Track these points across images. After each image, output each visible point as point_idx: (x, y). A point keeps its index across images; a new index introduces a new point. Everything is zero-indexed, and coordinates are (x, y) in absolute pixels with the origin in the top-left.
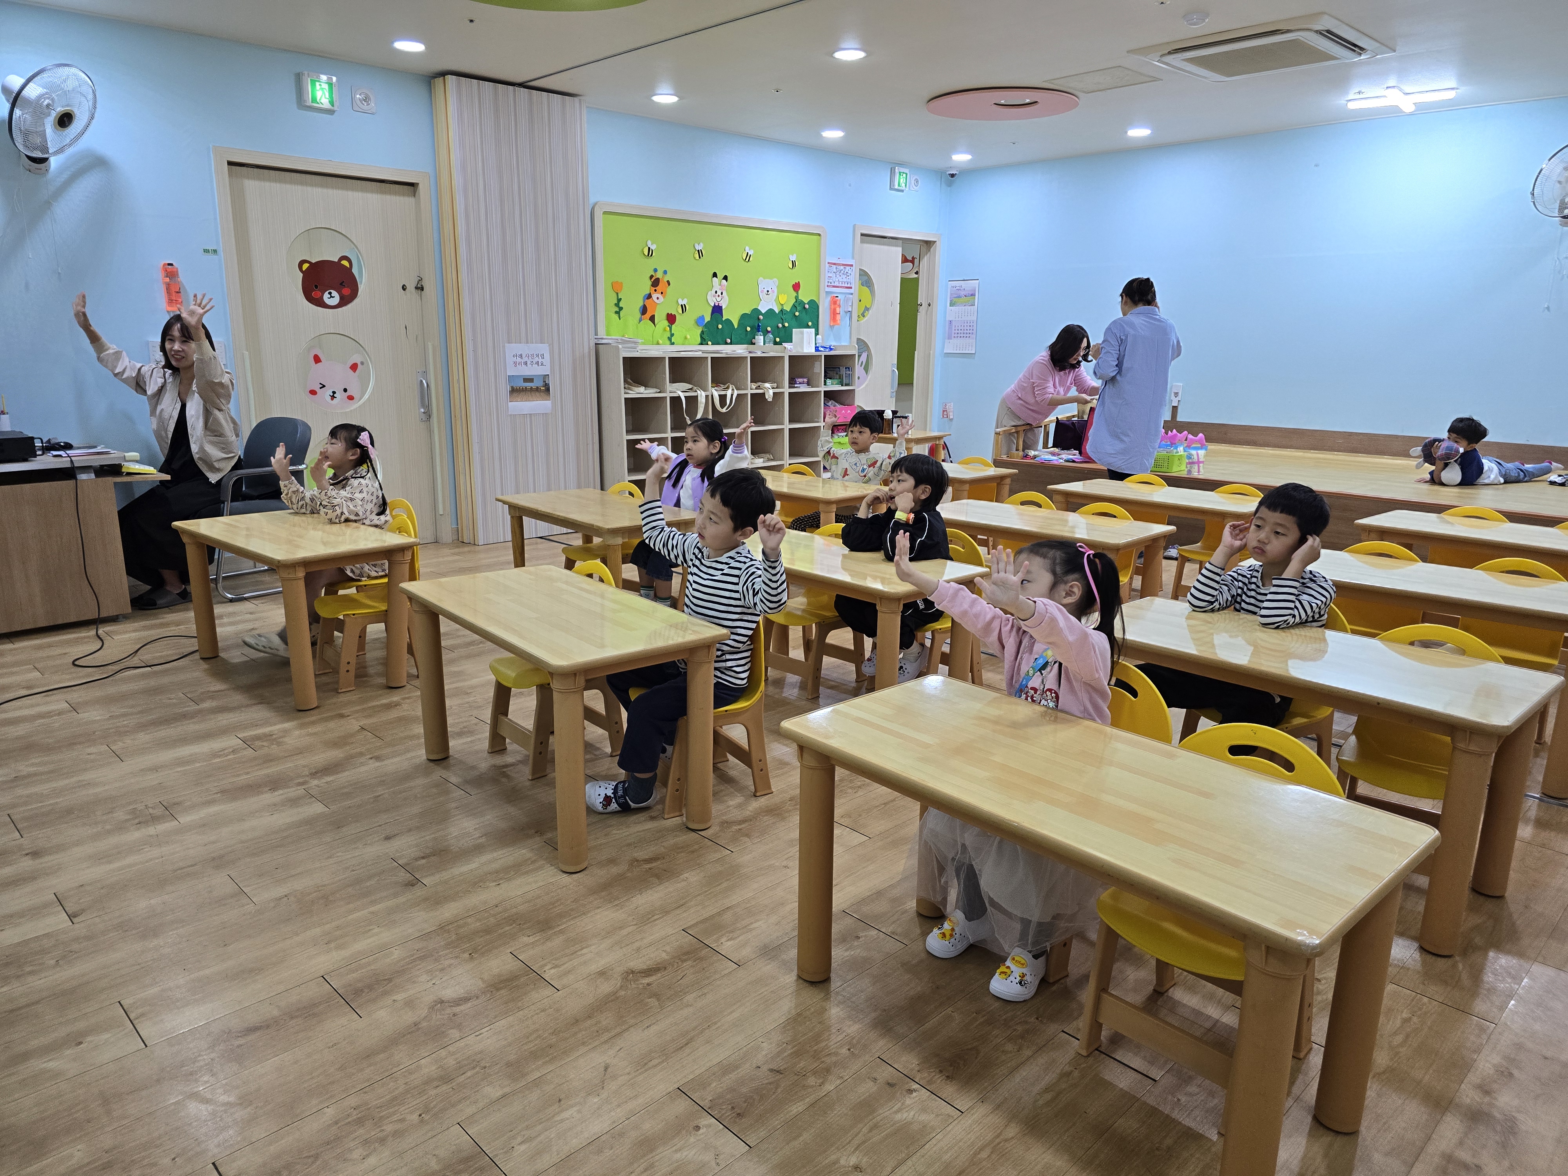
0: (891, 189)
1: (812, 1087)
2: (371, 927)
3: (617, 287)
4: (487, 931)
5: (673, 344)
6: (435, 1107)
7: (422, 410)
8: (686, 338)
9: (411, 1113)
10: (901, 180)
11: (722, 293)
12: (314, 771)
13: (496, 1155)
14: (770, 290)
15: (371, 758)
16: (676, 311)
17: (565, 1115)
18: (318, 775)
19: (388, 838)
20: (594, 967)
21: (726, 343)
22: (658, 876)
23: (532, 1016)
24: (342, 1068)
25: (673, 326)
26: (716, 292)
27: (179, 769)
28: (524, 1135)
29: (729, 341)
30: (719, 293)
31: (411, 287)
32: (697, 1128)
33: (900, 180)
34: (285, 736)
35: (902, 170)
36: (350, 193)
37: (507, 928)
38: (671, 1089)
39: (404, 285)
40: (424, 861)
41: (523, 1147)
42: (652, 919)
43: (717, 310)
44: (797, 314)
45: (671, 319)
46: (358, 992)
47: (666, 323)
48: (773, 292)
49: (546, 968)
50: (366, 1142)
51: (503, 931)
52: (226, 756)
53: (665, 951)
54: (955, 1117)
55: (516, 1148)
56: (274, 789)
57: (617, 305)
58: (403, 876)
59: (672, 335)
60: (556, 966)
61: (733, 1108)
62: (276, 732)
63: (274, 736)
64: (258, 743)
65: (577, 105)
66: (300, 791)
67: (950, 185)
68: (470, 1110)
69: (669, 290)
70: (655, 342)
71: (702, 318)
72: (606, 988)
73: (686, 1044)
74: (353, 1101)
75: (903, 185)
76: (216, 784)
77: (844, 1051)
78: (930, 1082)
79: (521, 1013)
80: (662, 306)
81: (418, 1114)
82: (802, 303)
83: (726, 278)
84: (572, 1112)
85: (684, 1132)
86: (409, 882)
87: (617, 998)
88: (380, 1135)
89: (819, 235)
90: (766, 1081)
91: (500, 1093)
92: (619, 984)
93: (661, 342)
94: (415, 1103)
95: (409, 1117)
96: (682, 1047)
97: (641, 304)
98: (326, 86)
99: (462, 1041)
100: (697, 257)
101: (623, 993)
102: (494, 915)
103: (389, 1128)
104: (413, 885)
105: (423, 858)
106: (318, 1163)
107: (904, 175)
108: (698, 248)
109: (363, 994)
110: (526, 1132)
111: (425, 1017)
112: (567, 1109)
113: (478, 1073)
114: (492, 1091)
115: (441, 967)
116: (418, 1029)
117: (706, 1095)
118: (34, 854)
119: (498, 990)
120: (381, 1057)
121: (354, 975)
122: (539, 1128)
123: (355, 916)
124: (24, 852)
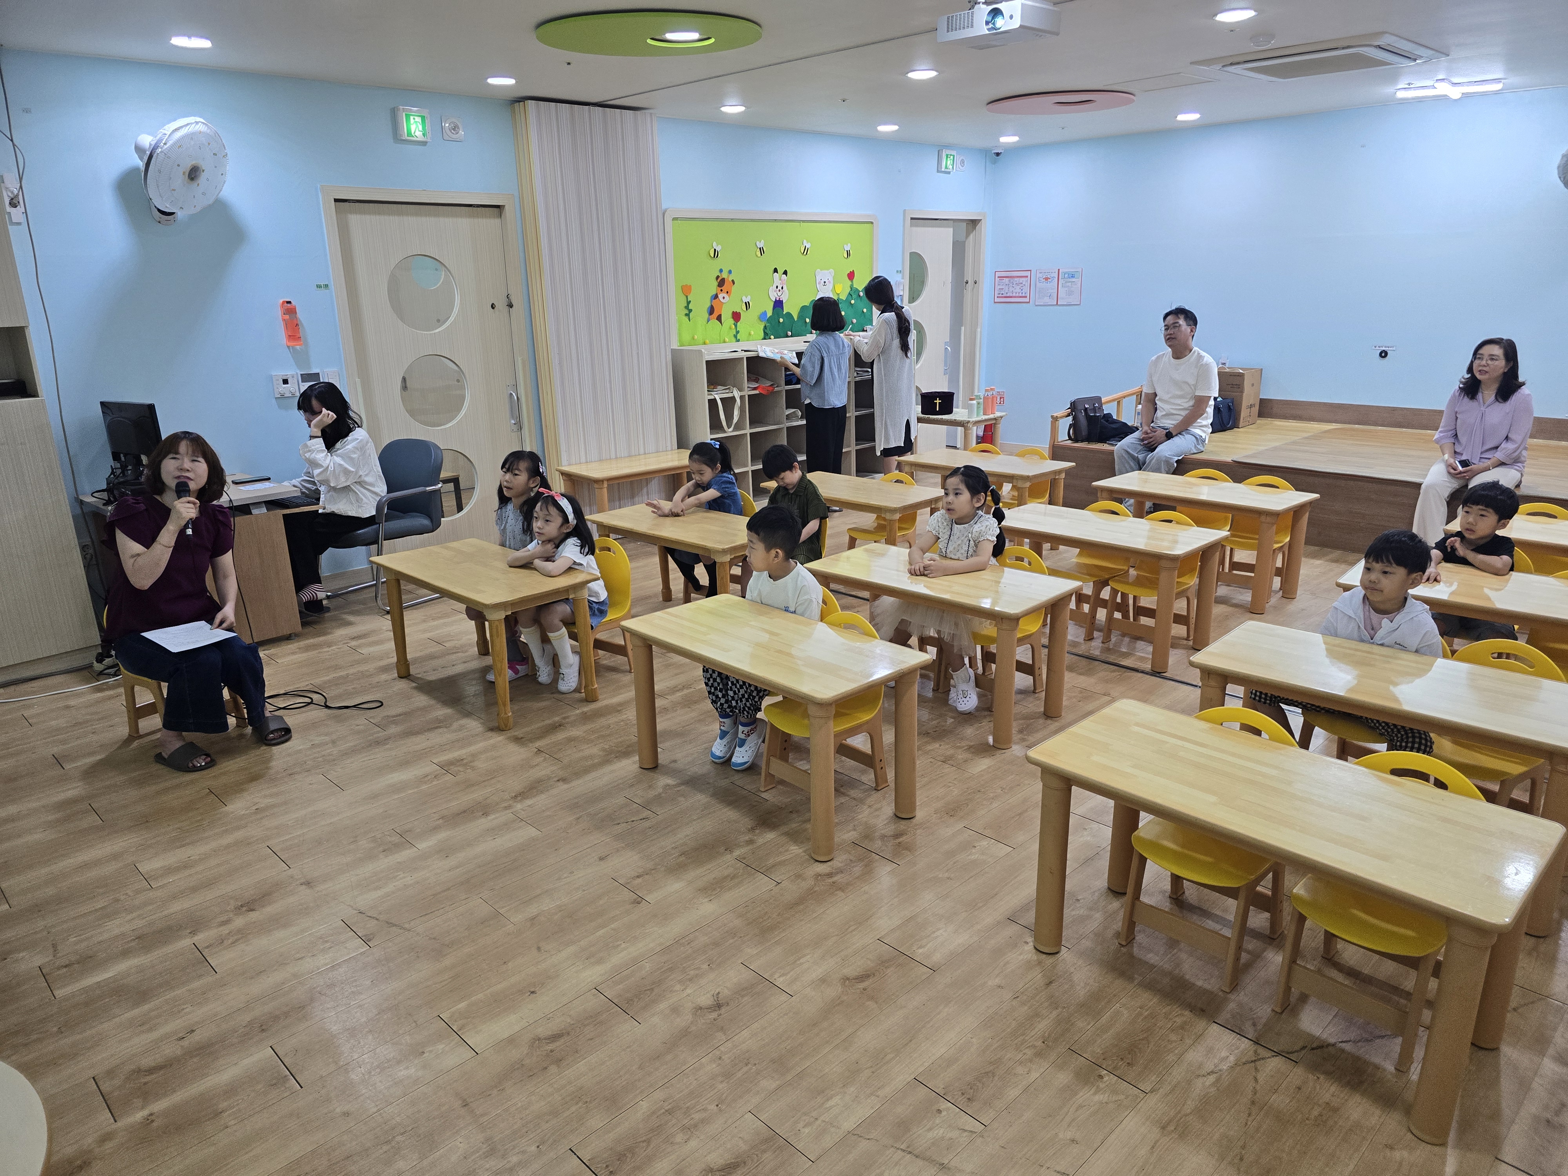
0: (938, 171)
1: (1022, 1075)
2: (619, 943)
3: (686, 290)
4: (716, 944)
5: (738, 341)
6: (726, 1098)
7: (513, 422)
8: (750, 334)
9: (710, 1103)
10: (949, 163)
11: (782, 288)
12: (514, 795)
13: (789, 1137)
14: (827, 281)
15: (558, 781)
16: (740, 308)
17: (831, 1102)
18: (519, 798)
19: (601, 859)
20: (815, 974)
21: (787, 336)
22: (841, 889)
23: (778, 1019)
24: (640, 1067)
25: (739, 323)
26: (777, 287)
27: (396, 797)
28: (805, 1121)
29: (790, 333)
30: (780, 288)
31: (501, 304)
32: (939, 1111)
33: (947, 163)
34: (473, 761)
35: (949, 152)
36: (442, 219)
37: (731, 941)
38: (909, 1079)
39: (493, 304)
40: (640, 880)
41: (807, 1130)
42: (850, 930)
43: (778, 304)
44: (853, 302)
45: (736, 316)
46: (629, 1001)
47: (732, 321)
48: (829, 282)
49: (776, 976)
50: (683, 1130)
51: (728, 943)
52: (432, 782)
53: (869, 959)
54: (1142, 1097)
55: (802, 1130)
56: (486, 814)
57: (687, 307)
58: (627, 895)
59: (738, 332)
60: (783, 975)
61: (963, 1094)
62: (465, 757)
63: (465, 761)
64: (454, 769)
65: (649, 119)
66: (507, 816)
67: (994, 162)
68: (756, 1100)
69: (734, 289)
70: (722, 341)
71: (765, 313)
72: (830, 993)
73: (911, 1041)
74: (659, 1095)
75: (951, 167)
76: (434, 811)
77: (1039, 1043)
78: (1115, 1068)
79: (768, 1016)
80: (728, 305)
81: (716, 1103)
82: (857, 291)
83: (785, 273)
84: (836, 1100)
85: (930, 1114)
86: (635, 900)
87: (843, 1002)
88: (692, 1122)
89: (872, 223)
90: (984, 1072)
91: (774, 1085)
92: (840, 990)
93: (727, 340)
94: (709, 1095)
95: (709, 1107)
96: (908, 1043)
97: (709, 305)
98: (418, 119)
99: (729, 1042)
100: (760, 255)
101: (845, 998)
103: (697, 1117)
104: (639, 903)
105: (638, 877)
106: (652, 1146)
107: (952, 157)
108: (760, 245)
109: (635, 1003)
110: (804, 1118)
111: (692, 1023)
112: (831, 1098)
113: (751, 1069)
114: (768, 1084)
115: (689, 977)
116: (690, 1033)
117: (939, 1085)
118: (308, 884)
119: (743, 996)
120: (669, 1057)
121: (621, 986)
122: (814, 1114)
123: (601, 932)
124: (298, 882)
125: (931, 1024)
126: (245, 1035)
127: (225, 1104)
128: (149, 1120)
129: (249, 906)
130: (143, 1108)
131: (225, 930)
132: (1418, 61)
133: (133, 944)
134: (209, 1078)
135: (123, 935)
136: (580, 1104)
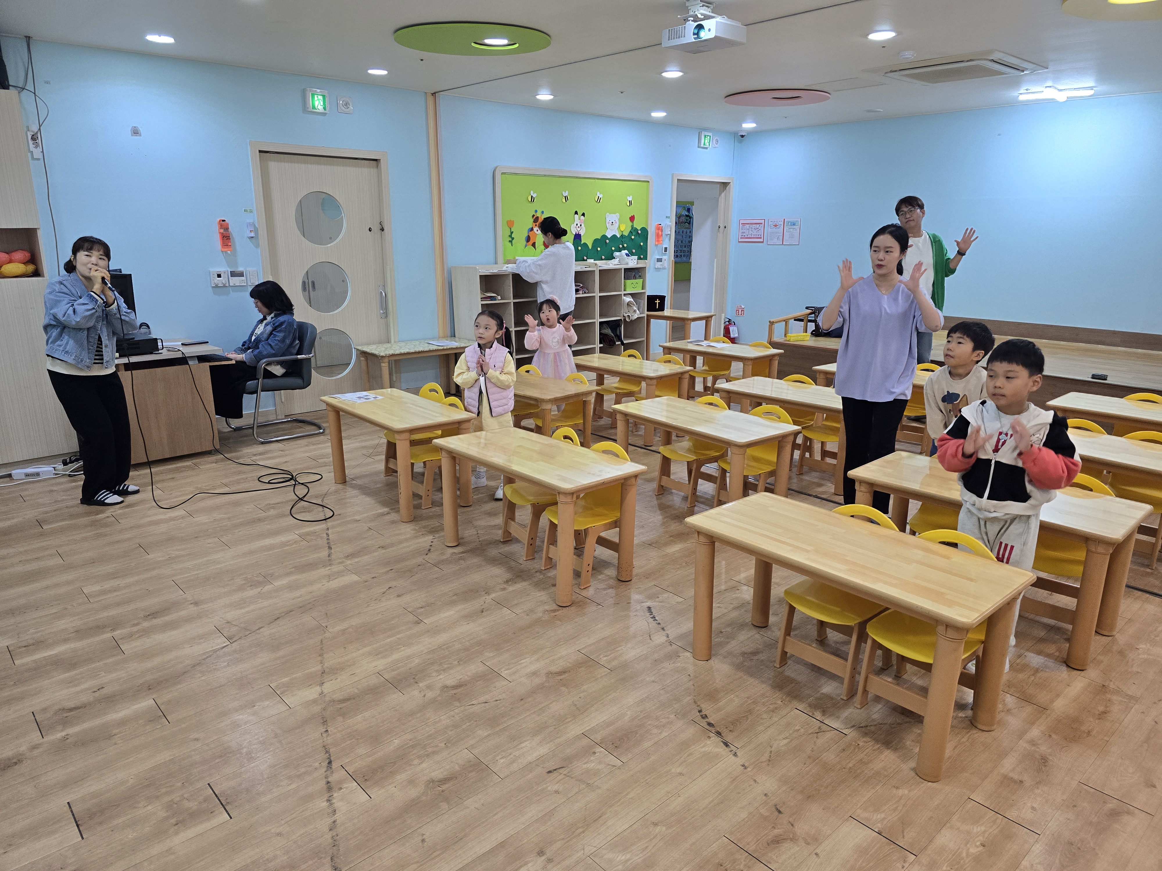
0: (699, 147)
2: (400, 647)
4: (466, 650)
6: (453, 739)
7: (382, 311)
9: (440, 743)
11: (581, 225)
12: (346, 555)
13: (489, 764)
14: (614, 222)
15: (379, 547)
17: (523, 745)
18: (350, 557)
19: (399, 596)
20: (528, 670)
21: (584, 260)
24: (399, 720)
26: (577, 225)
27: (266, 553)
29: (585, 258)
31: (376, 228)
32: (594, 753)
33: (705, 141)
35: (707, 134)
36: (336, 167)
37: (477, 648)
38: (578, 734)
39: (370, 228)
40: (423, 610)
41: (502, 761)
42: (559, 644)
43: (578, 237)
44: (633, 237)
46: (400, 681)
48: (616, 223)
49: (502, 670)
50: (419, 757)
51: (474, 650)
52: (291, 545)
53: (569, 662)
54: (735, 751)
55: (499, 760)
56: (325, 566)
57: (510, 236)
58: (411, 618)
60: (507, 669)
61: (613, 744)
63: (317, 533)
64: (309, 538)
66: (341, 567)
67: (741, 142)
68: (472, 742)
72: (537, 681)
73: (585, 711)
74: (408, 736)
75: (708, 144)
76: (290, 563)
77: (673, 717)
78: (721, 734)
79: (491, 693)
81: (444, 743)
82: (636, 230)
83: (583, 215)
84: (526, 744)
85: (587, 755)
86: (416, 621)
87: (544, 687)
88: (426, 753)
89: (648, 182)
90: (630, 731)
91: (486, 734)
92: (544, 679)
94: (441, 738)
95: (440, 745)
96: (583, 712)
97: (526, 235)
98: (320, 97)
99: (461, 707)
100: (565, 201)
101: (547, 684)
102: (468, 641)
103: (430, 750)
104: (419, 623)
105: (422, 608)
106: (396, 766)
107: (709, 137)
108: (565, 194)
109: (403, 682)
110: (503, 753)
111: (439, 695)
112: (523, 742)
113: (473, 723)
114: (482, 733)
115: (442, 668)
116: (437, 701)
117: (598, 737)
118: (196, 604)
119: (477, 681)
120: (419, 715)
121: (396, 672)
122: (509, 751)
123: (389, 640)
124: (189, 603)
125: (602, 702)
126: (137, 691)
127: (118, 731)
128: (65, 738)
129: (153, 615)
130: (62, 731)
131: (135, 629)
132: (1025, 72)
133: (73, 634)
134: (109, 715)
135: (66, 629)
136: (353, 740)
